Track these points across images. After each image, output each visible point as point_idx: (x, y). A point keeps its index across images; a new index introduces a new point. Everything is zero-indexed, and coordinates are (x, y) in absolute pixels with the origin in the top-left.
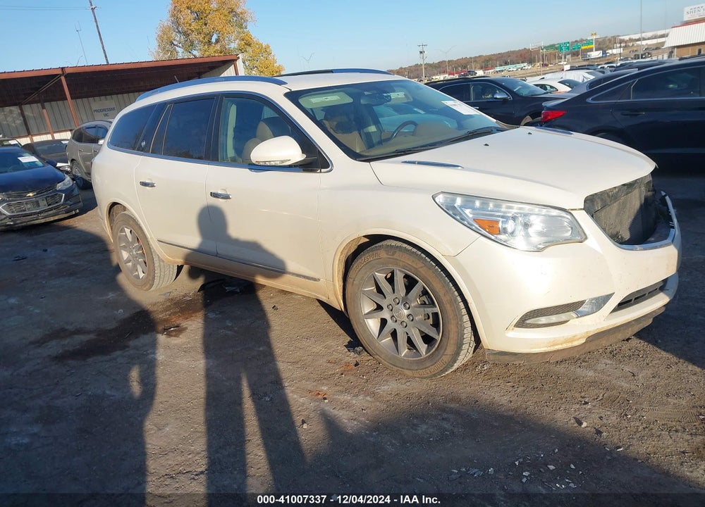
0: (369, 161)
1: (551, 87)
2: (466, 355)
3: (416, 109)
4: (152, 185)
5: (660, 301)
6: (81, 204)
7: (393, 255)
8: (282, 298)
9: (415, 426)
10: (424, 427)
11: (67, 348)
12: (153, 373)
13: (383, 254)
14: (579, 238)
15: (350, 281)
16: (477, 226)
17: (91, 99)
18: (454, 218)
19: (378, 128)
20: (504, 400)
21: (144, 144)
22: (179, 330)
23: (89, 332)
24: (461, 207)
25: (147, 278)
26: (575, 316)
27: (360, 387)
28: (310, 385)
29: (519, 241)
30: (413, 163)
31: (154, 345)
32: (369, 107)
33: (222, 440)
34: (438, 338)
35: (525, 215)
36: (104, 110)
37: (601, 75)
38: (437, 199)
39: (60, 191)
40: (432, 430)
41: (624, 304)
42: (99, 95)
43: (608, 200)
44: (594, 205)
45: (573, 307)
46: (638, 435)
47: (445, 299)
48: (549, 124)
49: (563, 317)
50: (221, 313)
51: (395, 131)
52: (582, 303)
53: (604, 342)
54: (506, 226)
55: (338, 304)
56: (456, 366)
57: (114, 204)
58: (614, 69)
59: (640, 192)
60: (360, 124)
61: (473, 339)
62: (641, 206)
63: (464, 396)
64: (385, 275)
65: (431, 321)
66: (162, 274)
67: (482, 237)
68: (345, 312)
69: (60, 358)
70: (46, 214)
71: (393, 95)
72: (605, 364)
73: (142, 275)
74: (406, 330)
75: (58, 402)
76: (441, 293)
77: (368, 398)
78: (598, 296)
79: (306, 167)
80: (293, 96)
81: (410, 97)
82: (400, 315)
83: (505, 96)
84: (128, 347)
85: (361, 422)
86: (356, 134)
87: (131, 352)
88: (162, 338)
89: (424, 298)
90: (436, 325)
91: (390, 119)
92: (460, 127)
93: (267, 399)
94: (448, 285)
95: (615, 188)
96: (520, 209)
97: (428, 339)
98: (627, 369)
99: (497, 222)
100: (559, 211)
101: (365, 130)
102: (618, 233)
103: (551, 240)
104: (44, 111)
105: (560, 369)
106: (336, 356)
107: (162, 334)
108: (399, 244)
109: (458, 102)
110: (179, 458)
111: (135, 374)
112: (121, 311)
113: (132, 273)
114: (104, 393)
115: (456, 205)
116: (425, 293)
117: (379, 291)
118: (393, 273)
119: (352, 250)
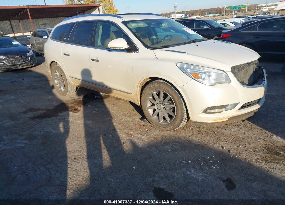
0: (153, 49)
1: (227, 24)
2: (184, 123)
3: (171, 31)
4: (68, 55)
5: (256, 107)
6: (36, 62)
7: (160, 85)
8: (116, 101)
9: (164, 146)
10: (167, 146)
11: (35, 115)
12: (68, 125)
13: (156, 85)
14: (228, 82)
15: (143, 94)
16: (191, 75)
17: (39, 19)
18: (183, 72)
19: (157, 37)
20: (197, 139)
21: (65, 39)
22: (77, 111)
23: (43, 110)
24: (186, 68)
25: (65, 91)
26: (224, 110)
27: (145, 133)
28: (126, 131)
29: (206, 82)
30: (170, 51)
31: (68, 115)
32: (154, 29)
33: (94, 148)
34: (174, 116)
35: (209, 72)
36: (44, 24)
37: (248, 20)
38: (177, 65)
39: (28, 56)
40: (170, 148)
41: (243, 107)
42: (42, 18)
43: (240, 69)
44: (235, 70)
45: (224, 107)
46: (243, 152)
47: (178, 102)
48: (224, 39)
49: (220, 110)
50: (93, 105)
51: (163, 39)
52: (227, 105)
53: (235, 121)
54: (202, 76)
55: (138, 103)
56: (180, 126)
57: (53, 62)
58: (253, 18)
59: (254, 66)
60: (149, 35)
61: (187, 117)
62: (254, 72)
63: (182, 137)
64: (156, 93)
65: (172, 110)
66: (71, 89)
67: (193, 80)
68: (140, 106)
69: (33, 118)
70: (23, 65)
71: (163, 24)
72: (235, 129)
73: (62, 90)
74: (163, 113)
75: (34, 133)
76: (176, 100)
77: (148, 136)
78: (233, 103)
79: (129, 50)
80: (125, 23)
81: (170, 26)
82: (161, 108)
83: (208, 27)
84: (58, 116)
85: (145, 144)
86: (148, 39)
87: (60, 117)
88: (71, 113)
89: (170, 102)
90: (174, 111)
91: (161, 34)
92: (188, 38)
93: (111, 135)
94: (179, 97)
95: (243, 64)
96: (208, 70)
97: (170, 117)
98: (242, 131)
99: (199, 74)
100: (222, 72)
101: (151, 38)
102: (244, 81)
103: (218, 82)
104: (20, 23)
105: (218, 130)
106: (136, 122)
107: (71, 111)
108: (162, 81)
109: (188, 29)
110: (79, 153)
111: (61, 125)
112: (55, 103)
113: (59, 89)
114: (50, 131)
115: (184, 67)
116: (171, 100)
117: (154, 98)
118: (159, 92)
119: (145, 83)
